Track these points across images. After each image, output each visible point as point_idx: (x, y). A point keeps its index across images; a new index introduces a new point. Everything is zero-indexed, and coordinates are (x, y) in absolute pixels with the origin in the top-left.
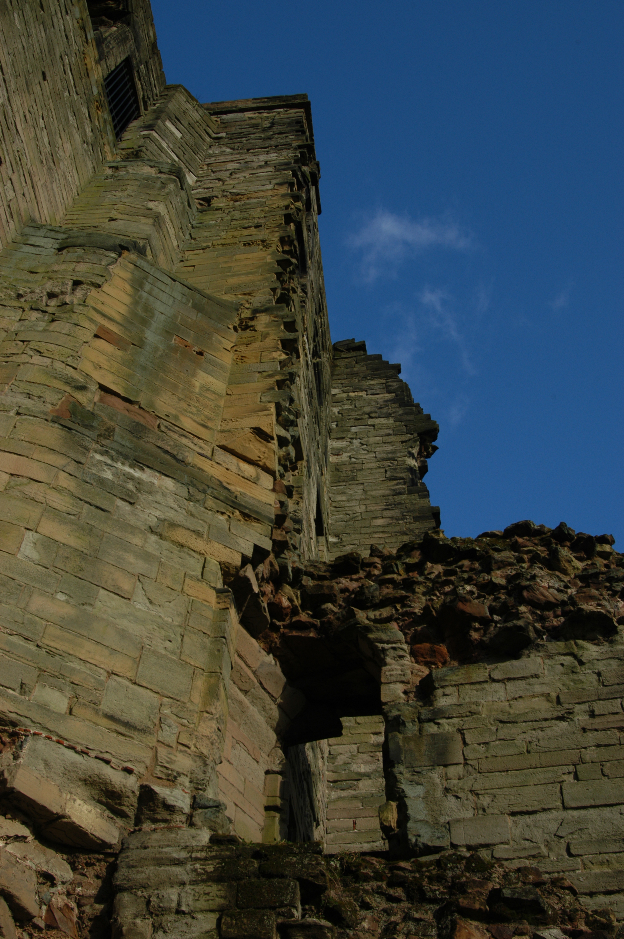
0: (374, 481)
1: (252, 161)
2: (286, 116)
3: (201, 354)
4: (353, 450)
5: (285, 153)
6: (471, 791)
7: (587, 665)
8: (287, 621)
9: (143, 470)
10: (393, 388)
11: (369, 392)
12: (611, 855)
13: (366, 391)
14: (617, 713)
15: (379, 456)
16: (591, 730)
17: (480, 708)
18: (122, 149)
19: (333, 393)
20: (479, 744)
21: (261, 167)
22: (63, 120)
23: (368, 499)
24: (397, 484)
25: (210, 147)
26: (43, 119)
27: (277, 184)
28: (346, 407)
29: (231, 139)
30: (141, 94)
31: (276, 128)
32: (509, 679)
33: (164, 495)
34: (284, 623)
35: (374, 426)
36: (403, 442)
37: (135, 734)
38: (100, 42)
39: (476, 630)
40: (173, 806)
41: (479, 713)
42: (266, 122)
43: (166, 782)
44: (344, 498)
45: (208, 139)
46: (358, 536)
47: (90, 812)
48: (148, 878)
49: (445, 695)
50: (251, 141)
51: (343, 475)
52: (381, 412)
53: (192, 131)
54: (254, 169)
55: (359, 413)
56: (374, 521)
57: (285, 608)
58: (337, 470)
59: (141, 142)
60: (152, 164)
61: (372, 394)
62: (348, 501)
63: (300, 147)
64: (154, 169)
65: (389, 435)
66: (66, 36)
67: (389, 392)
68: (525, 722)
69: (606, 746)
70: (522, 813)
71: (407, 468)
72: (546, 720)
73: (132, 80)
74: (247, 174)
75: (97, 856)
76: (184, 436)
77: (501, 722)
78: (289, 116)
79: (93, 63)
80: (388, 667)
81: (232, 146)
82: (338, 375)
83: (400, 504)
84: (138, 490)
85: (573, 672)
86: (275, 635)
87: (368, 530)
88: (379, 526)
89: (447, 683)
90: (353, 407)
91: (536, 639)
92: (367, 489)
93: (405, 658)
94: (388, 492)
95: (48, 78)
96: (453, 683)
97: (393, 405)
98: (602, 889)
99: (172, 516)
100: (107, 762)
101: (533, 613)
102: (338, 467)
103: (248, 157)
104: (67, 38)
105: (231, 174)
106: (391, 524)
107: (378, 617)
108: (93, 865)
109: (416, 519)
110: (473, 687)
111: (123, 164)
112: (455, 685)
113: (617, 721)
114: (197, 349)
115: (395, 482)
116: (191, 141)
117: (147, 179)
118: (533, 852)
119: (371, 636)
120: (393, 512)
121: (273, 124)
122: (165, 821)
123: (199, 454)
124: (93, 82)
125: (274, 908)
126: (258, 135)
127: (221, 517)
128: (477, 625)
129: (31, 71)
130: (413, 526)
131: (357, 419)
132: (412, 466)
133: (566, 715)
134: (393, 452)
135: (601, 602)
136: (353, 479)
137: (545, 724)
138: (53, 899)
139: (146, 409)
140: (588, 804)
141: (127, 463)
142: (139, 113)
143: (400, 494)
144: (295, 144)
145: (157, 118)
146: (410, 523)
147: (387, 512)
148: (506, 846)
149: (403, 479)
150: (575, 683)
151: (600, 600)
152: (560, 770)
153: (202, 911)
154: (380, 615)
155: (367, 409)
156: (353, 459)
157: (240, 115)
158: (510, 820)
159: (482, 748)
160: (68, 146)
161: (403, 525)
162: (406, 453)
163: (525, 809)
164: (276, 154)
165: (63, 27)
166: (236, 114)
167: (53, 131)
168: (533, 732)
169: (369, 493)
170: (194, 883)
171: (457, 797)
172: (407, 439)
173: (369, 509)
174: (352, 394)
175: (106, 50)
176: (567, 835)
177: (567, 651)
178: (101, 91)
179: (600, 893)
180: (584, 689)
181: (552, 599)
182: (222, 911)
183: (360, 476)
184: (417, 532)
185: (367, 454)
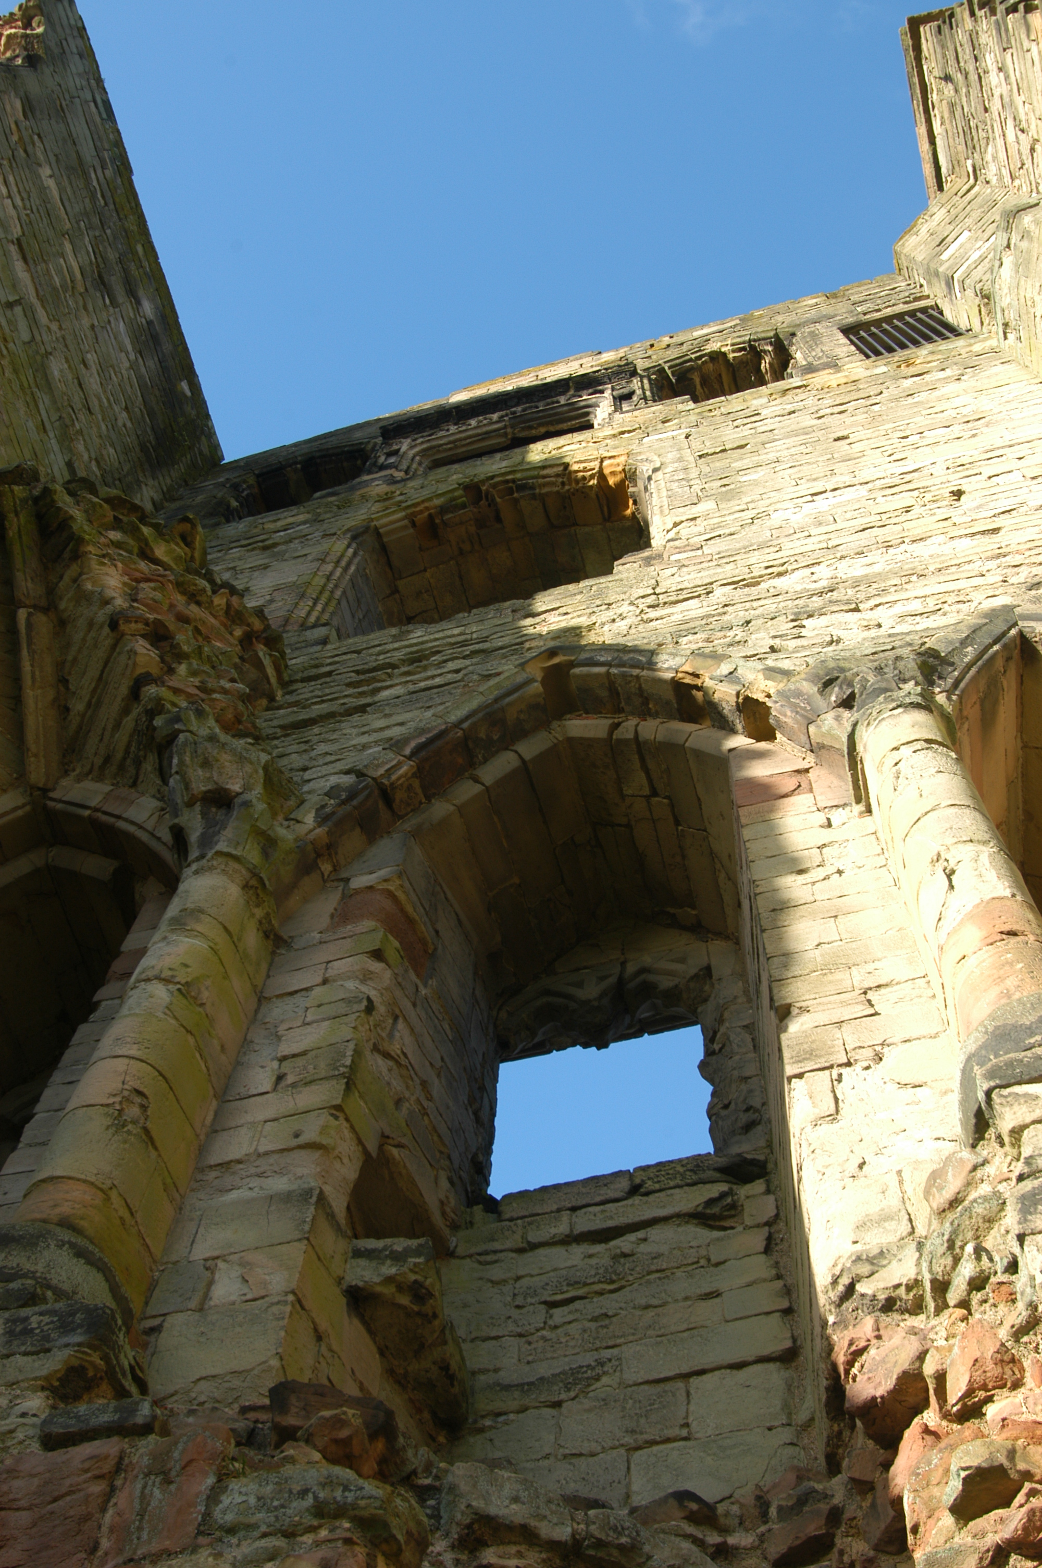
1: (1001, 96)
2: (933, 57)
5: (984, 39)
18: (982, 323)
21: (1007, 78)
22: (916, 410)
25: (988, 182)
26: (907, 437)
27: (1028, 36)
29: (974, 148)
30: (901, 308)
31: (952, 71)
38: (810, 369)
42: (946, 92)
45: (976, 189)
50: (973, 110)
53: (961, 217)
54: (1011, 90)
59: (970, 293)
60: (997, 263)
63: (972, 14)
64: (1004, 260)
66: (790, 414)
73: (877, 323)
74: (1019, 100)
78: (932, 51)
79: (839, 375)
81: (983, 143)
95: (845, 433)
103: (995, 106)
104: (794, 412)
105: (1023, 131)
111: (999, 315)
116: (976, 215)
117: (1017, 266)
121: (947, 78)
124: (868, 373)
126: (964, 99)
129: (830, 456)
142: (932, 307)
144: (969, 23)
145: (937, 274)
157: (939, 142)
160: (957, 402)
164: (987, 56)
165: (778, 419)
166: (939, 150)
167: (929, 422)
175: (825, 360)
178: (884, 362)
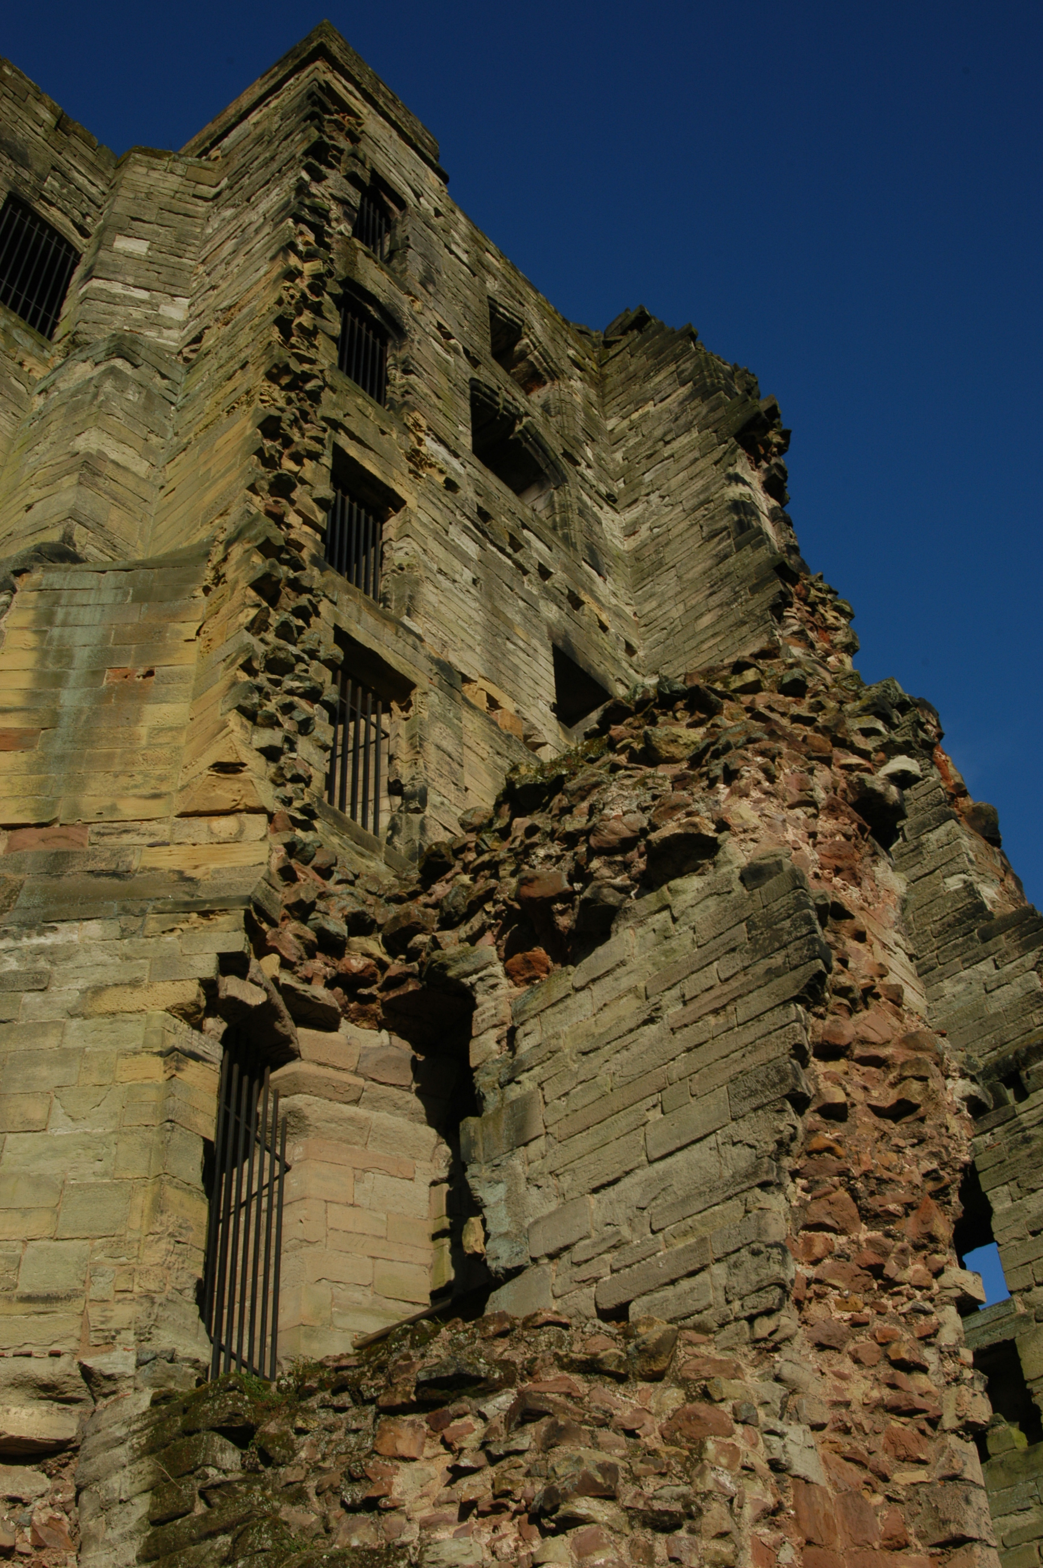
0: (687, 553)
1: (250, 224)
2: (297, 90)
3: (150, 673)
4: (653, 513)
5: (287, 180)
6: (551, 1173)
7: (682, 919)
8: (381, 980)
9: (55, 929)
10: (686, 373)
11: (657, 398)
12: (695, 1217)
13: (653, 399)
14: (711, 988)
15: (688, 505)
16: (680, 1028)
17: (561, 1042)
19: (609, 428)
20: (559, 1098)
21: (258, 230)
23: (685, 589)
24: (719, 543)
25: (207, 221)
27: (271, 258)
28: (631, 443)
29: (232, 187)
31: (283, 128)
32: (594, 981)
33: (87, 951)
34: (379, 985)
35: (672, 456)
36: (716, 463)
37: (58, 1306)
39: (562, 913)
40: (112, 1375)
41: (560, 1050)
42: (274, 121)
43: (104, 1348)
44: (654, 604)
46: (682, 659)
47: (32, 1414)
48: (98, 1469)
49: (526, 1035)
50: (252, 178)
51: (646, 564)
52: (678, 426)
53: (168, 218)
54: (250, 240)
55: (650, 443)
56: (700, 622)
57: (362, 971)
58: (637, 559)
59: (79, 312)
60: (89, 352)
61: (662, 401)
62: (659, 606)
64: (88, 362)
65: (696, 460)
67: (683, 384)
68: (608, 1043)
69: (697, 1046)
70: (604, 1186)
71: (729, 508)
72: (631, 1031)
74: (242, 257)
75: (64, 1454)
76: (126, 831)
77: (585, 1054)
78: (300, 88)
80: (480, 1009)
81: (232, 201)
82: (610, 392)
83: (729, 574)
84: (53, 963)
85: (666, 938)
86: (374, 1006)
87: (693, 643)
88: (707, 627)
89: (525, 1017)
90: (640, 437)
91: (623, 901)
92: (682, 571)
93: (500, 986)
94: (709, 563)
96: (533, 1012)
97: (693, 404)
98: (683, 1272)
99: (97, 976)
100: (29, 1355)
101: (609, 864)
102: (637, 555)
103: (247, 217)
105: (226, 268)
106: (722, 616)
107: (470, 933)
108: (66, 1465)
109: (754, 590)
110: (556, 1009)
112: (535, 1016)
113: (710, 1001)
114: (142, 671)
115: (716, 540)
116: (170, 239)
117: (78, 391)
118: (613, 1242)
119: (451, 973)
120: (720, 594)
121: (280, 121)
122: (114, 1393)
123: (151, 846)
125: (192, 1472)
126: (262, 158)
127: (169, 938)
128: (559, 906)
130: (752, 605)
131: (649, 457)
132: (737, 497)
133: (654, 1014)
134: (706, 488)
135: (689, 809)
136: (661, 564)
137: (629, 1038)
138: (34, 1518)
139: (69, 822)
140: (672, 1148)
141: (34, 933)
142: (77, 252)
143: (726, 557)
144: (300, 151)
145: (102, 244)
146: (747, 601)
147: (714, 597)
148: (587, 1242)
149: (726, 528)
150: (667, 957)
151: (688, 805)
152: (643, 1105)
153: (138, 1494)
154: (471, 928)
155: (658, 433)
156: (656, 530)
157: (244, 125)
158: (593, 1199)
159: (563, 1102)
161: (738, 609)
162: (724, 481)
163: (604, 1180)
164: (277, 190)
166: (240, 126)
168: (618, 1055)
169: (686, 577)
170: (132, 1462)
171: (539, 1187)
172: (720, 455)
173: (689, 604)
174: (635, 416)
176: (649, 1204)
177: (659, 905)
179: (681, 1278)
180: (676, 962)
181: (628, 834)
182: (153, 1489)
183: (669, 556)
184: (758, 612)
185: (671, 511)
